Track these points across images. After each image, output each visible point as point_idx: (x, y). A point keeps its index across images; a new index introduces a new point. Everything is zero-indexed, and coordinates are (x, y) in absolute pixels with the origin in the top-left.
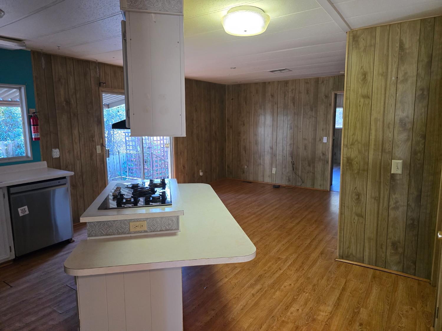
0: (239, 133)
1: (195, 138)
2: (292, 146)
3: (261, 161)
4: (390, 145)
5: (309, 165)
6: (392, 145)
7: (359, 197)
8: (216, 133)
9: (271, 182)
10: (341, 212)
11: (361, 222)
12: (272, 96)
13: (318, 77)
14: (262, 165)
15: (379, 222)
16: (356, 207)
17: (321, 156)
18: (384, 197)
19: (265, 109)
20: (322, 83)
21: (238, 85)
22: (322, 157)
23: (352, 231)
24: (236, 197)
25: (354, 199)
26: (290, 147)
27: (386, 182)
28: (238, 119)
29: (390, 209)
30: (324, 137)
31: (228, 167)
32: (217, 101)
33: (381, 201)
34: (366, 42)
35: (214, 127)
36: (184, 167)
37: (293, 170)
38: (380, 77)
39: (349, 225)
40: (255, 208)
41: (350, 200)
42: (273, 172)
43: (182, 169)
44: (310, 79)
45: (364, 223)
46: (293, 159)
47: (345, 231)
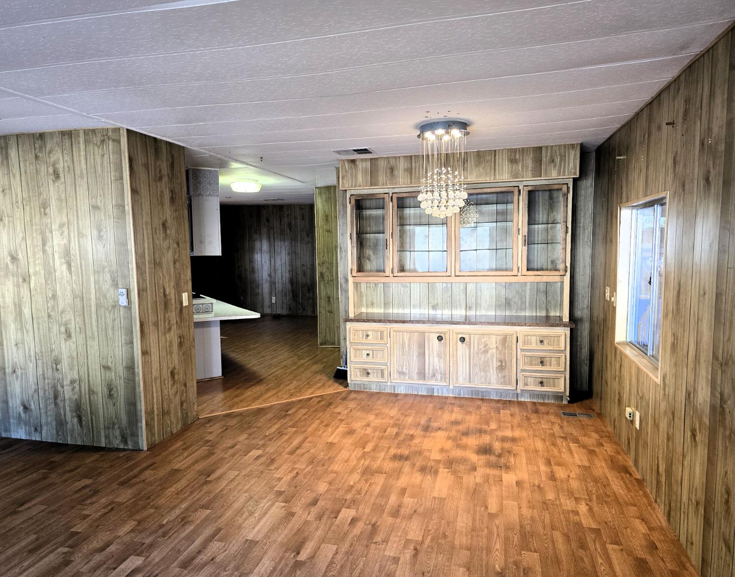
9: (271, 313)
12: (268, 220)
14: (261, 295)
37: (294, 297)
42: (273, 302)
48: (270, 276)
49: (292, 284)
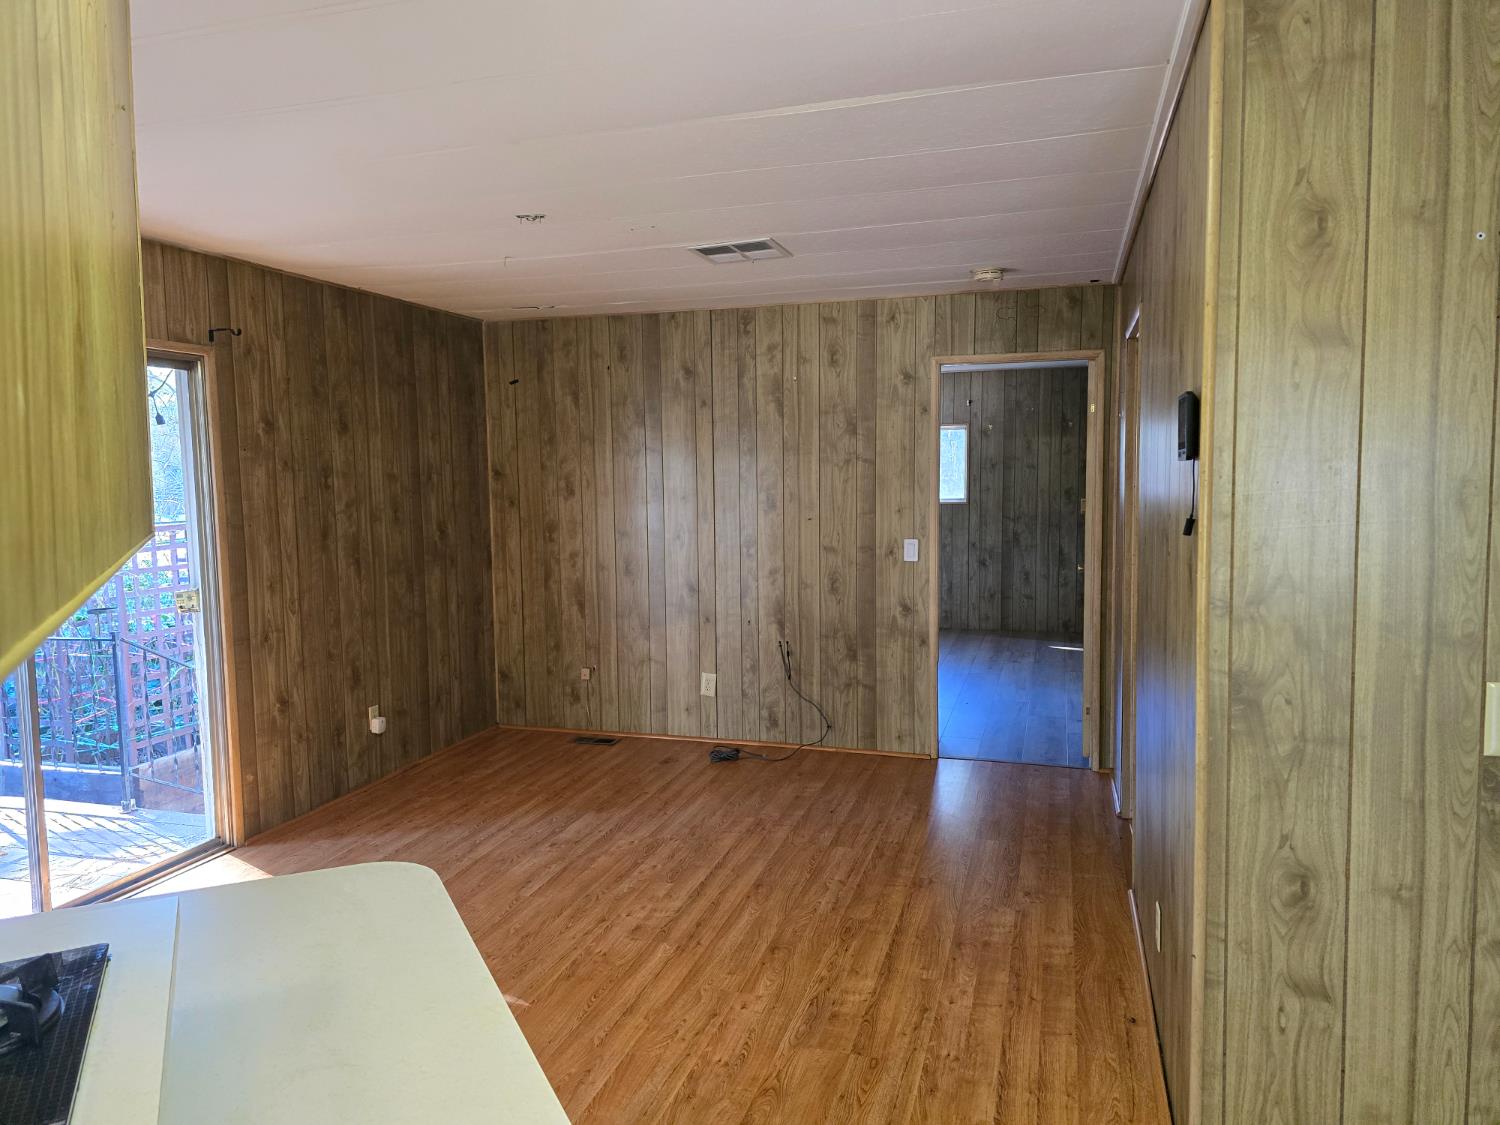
0: (551, 529)
1: (341, 553)
2: (780, 580)
3: (653, 647)
4: (1471, 603)
5: (852, 656)
6: (1480, 600)
7: (1304, 885)
8: (443, 532)
9: (698, 735)
10: (1206, 972)
11: (1321, 1024)
12: (689, 373)
13: (873, 296)
14: (656, 662)
15: (1424, 1024)
16: (1290, 945)
17: (898, 616)
18: (1445, 887)
19: (658, 425)
20: (888, 322)
21: (537, 321)
22: (900, 621)
23: (1273, 1076)
24: (554, 833)
25: (1276, 902)
26: (773, 583)
27: (1455, 802)
28: (543, 467)
29: (1478, 947)
30: (906, 541)
31: (505, 676)
32: (444, 387)
33: (1432, 907)
34: (1323, 38)
35: (433, 503)
36: (284, 703)
37: (789, 678)
38: (1408, 229)
39: (1252, 1045)
40: (661, 893)
41: (1254, 905)
42: (703, 691)
43: (276, 713)
44: (842, 305)
45: (1338, 1030)
46: (787, 631)
47: (1231, 1078)
48: (695, 590)
49: (781, 625)
